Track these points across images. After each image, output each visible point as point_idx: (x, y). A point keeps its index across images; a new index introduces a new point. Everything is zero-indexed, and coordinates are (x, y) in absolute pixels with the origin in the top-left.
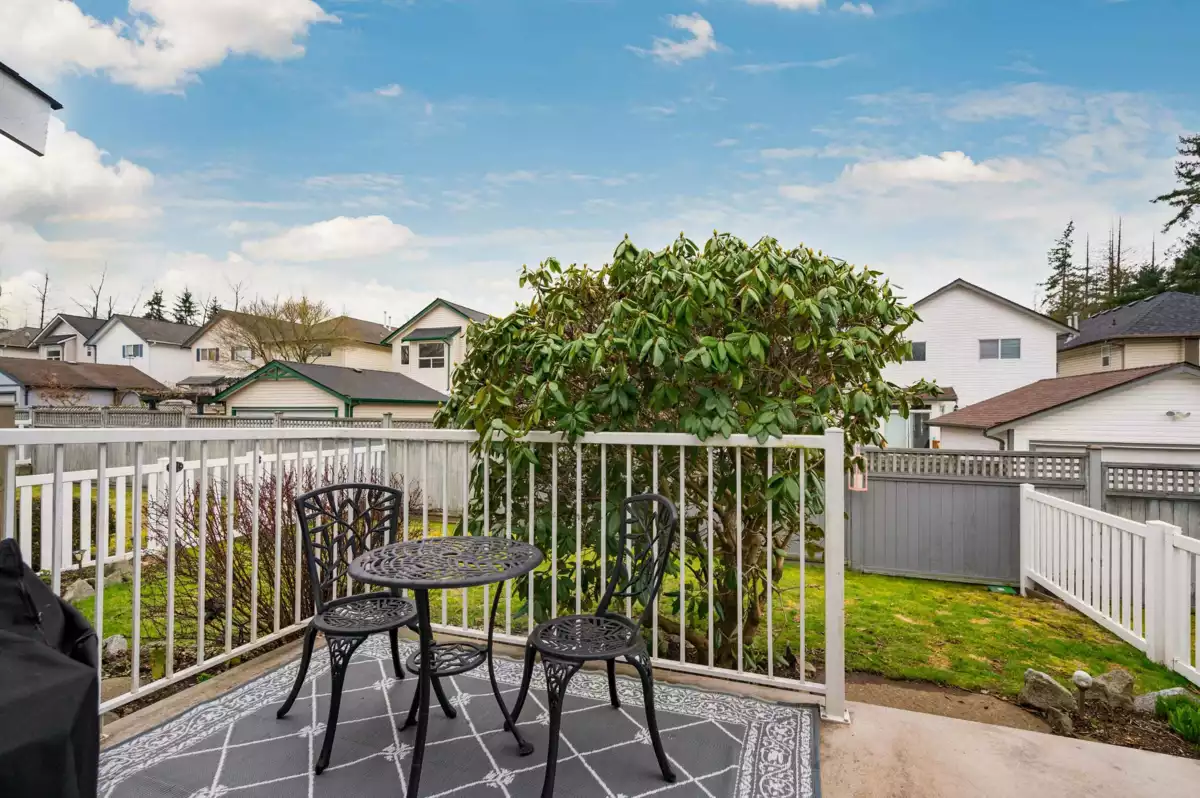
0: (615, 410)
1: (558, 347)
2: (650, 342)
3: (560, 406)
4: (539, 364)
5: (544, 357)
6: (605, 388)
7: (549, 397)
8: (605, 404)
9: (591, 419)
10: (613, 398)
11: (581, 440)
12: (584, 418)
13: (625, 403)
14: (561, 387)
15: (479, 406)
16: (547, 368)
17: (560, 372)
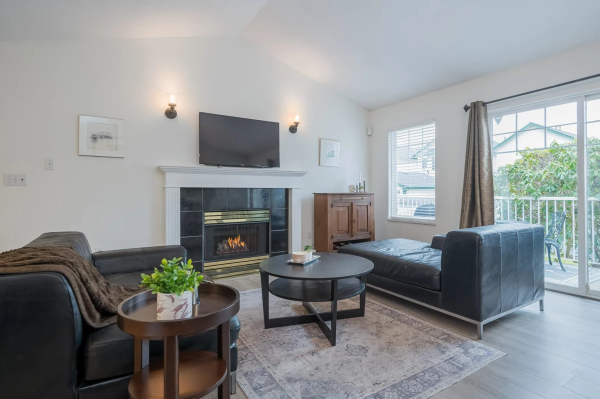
0: (550, 191)
1: (531, 174)
2: (561, 173)
3: (532, 190)
4: (525, 179)
5: (526, 177)
6: (547, 185)
7: (529, 188)
8: (547, 189)
9: (542, 193)
10: (549, 188)
11: (538, 199)
12: (540, 193)
13: (553, 189)
14: (533, 185)
15: (507, 190)
16: (527, 180)
17: (532, 181)
